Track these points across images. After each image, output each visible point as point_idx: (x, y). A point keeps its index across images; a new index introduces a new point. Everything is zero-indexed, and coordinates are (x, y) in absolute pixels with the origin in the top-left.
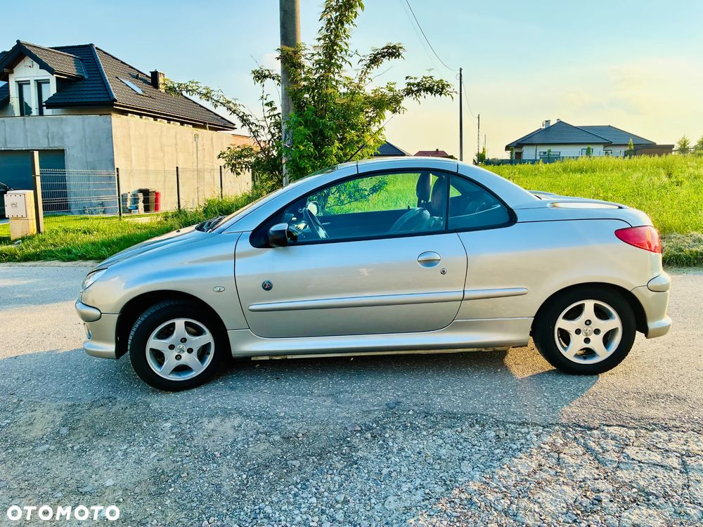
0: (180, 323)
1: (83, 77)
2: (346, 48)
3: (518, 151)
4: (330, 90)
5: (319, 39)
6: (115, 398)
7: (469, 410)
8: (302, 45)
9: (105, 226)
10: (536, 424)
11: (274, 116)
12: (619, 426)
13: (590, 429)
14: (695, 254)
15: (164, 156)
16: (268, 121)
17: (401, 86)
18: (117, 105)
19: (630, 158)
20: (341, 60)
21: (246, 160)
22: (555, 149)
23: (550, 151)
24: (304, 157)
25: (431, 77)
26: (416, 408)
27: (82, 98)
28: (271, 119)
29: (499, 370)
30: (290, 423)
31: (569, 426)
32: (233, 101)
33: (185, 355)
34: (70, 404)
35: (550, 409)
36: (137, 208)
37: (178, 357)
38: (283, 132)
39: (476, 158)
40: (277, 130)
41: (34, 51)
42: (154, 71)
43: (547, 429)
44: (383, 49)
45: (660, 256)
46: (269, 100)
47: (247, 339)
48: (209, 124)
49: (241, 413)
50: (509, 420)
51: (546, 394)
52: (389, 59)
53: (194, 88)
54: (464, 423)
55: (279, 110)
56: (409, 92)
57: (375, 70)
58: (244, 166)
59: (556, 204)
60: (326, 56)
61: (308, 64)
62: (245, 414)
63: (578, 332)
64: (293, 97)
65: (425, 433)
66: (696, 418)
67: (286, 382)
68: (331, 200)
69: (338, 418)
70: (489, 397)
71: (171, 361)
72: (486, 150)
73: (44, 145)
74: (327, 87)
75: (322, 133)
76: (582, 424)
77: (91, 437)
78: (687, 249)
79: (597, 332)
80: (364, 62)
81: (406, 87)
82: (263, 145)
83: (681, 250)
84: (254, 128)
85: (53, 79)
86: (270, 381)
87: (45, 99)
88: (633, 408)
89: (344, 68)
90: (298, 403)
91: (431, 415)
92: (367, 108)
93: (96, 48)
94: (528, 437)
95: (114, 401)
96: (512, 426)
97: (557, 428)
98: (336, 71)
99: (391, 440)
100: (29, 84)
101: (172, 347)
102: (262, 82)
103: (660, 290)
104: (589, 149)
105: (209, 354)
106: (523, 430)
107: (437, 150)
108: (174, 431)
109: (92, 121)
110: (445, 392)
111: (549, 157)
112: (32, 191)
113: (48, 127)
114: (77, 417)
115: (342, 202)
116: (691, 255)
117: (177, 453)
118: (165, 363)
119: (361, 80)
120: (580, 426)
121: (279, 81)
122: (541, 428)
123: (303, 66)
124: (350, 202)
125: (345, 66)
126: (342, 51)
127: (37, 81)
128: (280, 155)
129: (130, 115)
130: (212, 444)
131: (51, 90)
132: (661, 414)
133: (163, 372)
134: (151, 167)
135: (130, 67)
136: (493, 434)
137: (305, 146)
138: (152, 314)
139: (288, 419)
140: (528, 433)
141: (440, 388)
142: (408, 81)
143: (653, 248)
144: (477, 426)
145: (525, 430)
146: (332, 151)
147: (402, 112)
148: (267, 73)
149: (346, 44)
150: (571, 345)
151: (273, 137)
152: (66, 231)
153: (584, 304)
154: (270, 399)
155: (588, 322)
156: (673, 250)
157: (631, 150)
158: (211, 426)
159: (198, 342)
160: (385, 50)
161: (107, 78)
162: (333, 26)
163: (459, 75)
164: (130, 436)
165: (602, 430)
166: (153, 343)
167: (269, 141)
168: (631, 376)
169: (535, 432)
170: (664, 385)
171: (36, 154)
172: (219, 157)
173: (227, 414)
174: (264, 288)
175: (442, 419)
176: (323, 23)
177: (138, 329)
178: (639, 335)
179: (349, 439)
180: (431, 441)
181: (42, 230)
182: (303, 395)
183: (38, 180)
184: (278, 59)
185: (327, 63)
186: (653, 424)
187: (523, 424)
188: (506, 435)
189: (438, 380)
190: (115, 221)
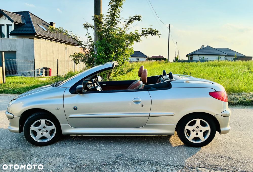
0: (43, 121)
1: (24, 24)
2: (119, 16)
3: (191, 57)
4: (112, 33)
5: (108, 13)
6: (18, 148)
7: (149, 159)
8: (102, 15)
9: (29, 81)
10: (172, 166)
11: (91, 42)
12: (203, 168)
13: (192, 168)
14: (250, 101)
15: (53, 55)
16: (89, 43)
17: (140, 32)
18: (36, 35)
19: (234, 61)
20: (117, 21)
21: (80, 58)
22: (205, 57)
23: (203, 57)
24: (101, 58)
25: (151, 28)
26: (129, 157)
27: (25, 32)
28: (90, 43)
29: (163, 144)
30: (80, 161)
31: (184, 167)
32: (76, 36)
33: (45, 133)
34: (2, 149)
35: (179, 160)
36: (42, 74)
37: (42, 134)
38: (94, 48)
39: (174, 59)
40: (92, 47)
41: (6, 13)
42: (51, 22)
43: (176, 168)
44: (134, 17)
45: (227, 103)
46: (89, 36)
47: (68, 128)
48: (71, 43)
49: (63, 156)
50: (162, 163)
51: (179, 154)
52: (136, 21)
53: (61, 30)
54: (145, 164)
55: (93, 40)
56: (143, 34)
57: (130, 25)
58: (79, 60)
59: (188, 81)
60: (111, 19)
61: (104, 22)
62: (65, 156)
63: (193, 131)
64: (98, 35)
65: (130, 167)
66: (234, 166)
67: (82, 145)
68: (112, 74)
69: (99, 160)
70: (157, 154)
71: (39, 135)
72: (179, 56)
73: (8, 49)
74: (111, 31)
75: (108, 49)
76: (190, 166)
77: (7, 162)
78: (247, 99)
79: (201, 131)
80: (126, 22)
81: (142, 32)
82: (86, 52)
83: (245, 99)
84: (83, 46)
85: (13, 24)
86: (77, 144)
87: (10, 32)
88: (211, 161)
89: (118, 24)
90: (85, 153)
91: (134, 160)
92: (127, 40)
93: (30, 13)
94: (168, 170)
95: (18, 149)
96: (163, 166)
97: (180, 167)
98: (115, 25)
99: (116, 169)
100: (4, 26)
101: (40, 130)
102: (87, 28)
103: (226, 116)
104: (219, 57)
105: (54, 133)
106: (167, 168)
107: (160, 55)
108: (37, 161)
109: (27, 40)
110: (141, 151)
111: (203, 60)
112: (2, 67)
113: (10, 42)
114: (3, 154)
115: (116, 76)
116: (249, 101)
117: (37, 170)
118: (37, 136)
119: (125, 29)
120: (189, 167)
121: (94, 28)
122: (174, 167)
123: (103, 23)
124: (119, 76)
125: (118, 23)
126: (117, 17)
127: (7, 25)
128: (93, 56)
129: (41, 39)
130: (50, 167)
131: (12, 28)
132: (221, 164)
133: (36, 139)
134: (48, 59)
135: (42, 20)
136: (155, 168)
137: (102, 54)
138: (32, 117)
139: (80, 159)
140: (168, 169)
141: (139, 150)
142: (143, 30)
143: (224, 100)
144: (150, 165)
145: (168, 167)
146: (112, 56)
147: (140, 41)
148: (89, 25)
149: (119, 15)
150: (191, 135)
151: (90, 50)
152: (14, 83)
153: (196, 120)
154: (75, 151)
155: (198, 127)
156: (242, 99)
157: (235, 58)
158: (51, 160)
159: (50, 128)
160: (135, 17)
161: (33, 24)
162: (114, 8)
163: (169, 27)
164: (21, 163)
165: (197, 169)
166: (33, 128)
167: (89, 51)
168: (213, 148)
169: (171, 169)
170: (225, 153)
171: (3, 53)
172: (70, 57)
173: (58, 156)
174: (74, 109)
175: (138, 162)
176: (110, 7)
177: (27, 122)
178: (217, 133)
179: (101, 168)
180: (131, 170)
181: (5, 82)
182: (88, 150)
183: (4, 63)
184: (93, 20)
185: (112, 22)
186: (217, 168)
187: (167, 165)
188: (160, 169)
189: (139, 147)
190: (33, 79)
